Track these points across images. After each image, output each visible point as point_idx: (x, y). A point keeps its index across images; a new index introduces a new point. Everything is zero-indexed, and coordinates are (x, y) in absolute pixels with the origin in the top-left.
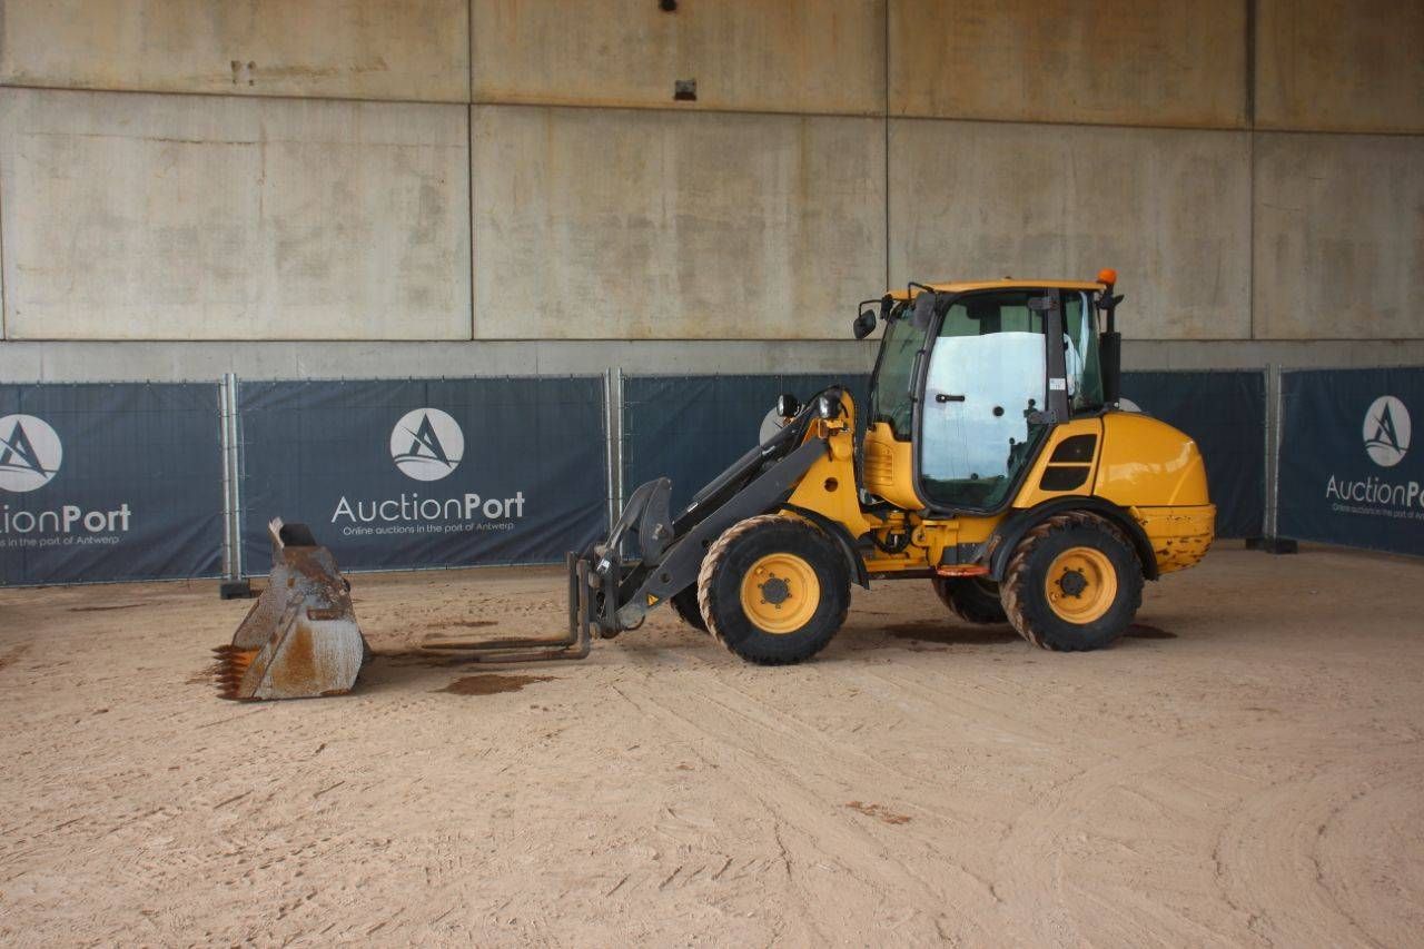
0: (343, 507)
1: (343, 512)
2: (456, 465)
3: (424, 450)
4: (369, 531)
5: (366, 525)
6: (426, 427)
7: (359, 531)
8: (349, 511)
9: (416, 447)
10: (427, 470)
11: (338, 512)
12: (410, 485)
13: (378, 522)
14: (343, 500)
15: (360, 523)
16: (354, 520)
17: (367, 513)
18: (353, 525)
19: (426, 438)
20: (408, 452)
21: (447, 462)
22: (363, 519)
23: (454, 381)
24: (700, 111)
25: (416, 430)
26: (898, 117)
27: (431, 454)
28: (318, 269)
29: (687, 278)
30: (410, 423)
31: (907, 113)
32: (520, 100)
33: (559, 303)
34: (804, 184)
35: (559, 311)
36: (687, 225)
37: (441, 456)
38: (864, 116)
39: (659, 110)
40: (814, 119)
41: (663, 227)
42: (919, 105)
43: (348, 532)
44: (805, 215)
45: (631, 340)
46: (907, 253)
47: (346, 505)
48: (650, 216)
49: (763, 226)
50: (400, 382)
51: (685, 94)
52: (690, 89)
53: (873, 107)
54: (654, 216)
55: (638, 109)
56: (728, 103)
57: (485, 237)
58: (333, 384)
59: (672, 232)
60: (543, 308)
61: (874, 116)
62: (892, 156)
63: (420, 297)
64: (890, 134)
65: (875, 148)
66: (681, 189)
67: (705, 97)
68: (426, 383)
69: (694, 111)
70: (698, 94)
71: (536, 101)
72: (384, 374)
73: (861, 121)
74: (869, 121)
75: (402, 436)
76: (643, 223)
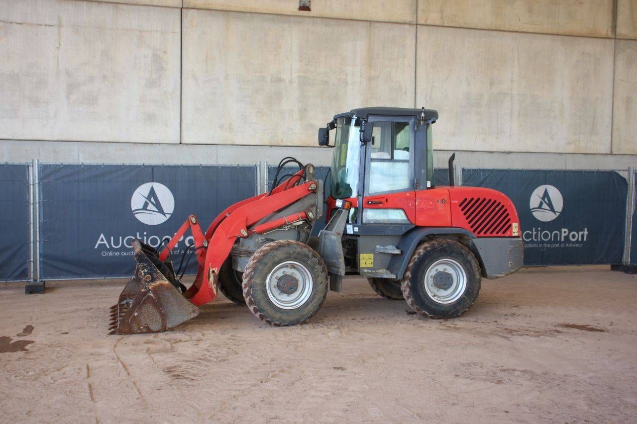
0: (102, 240)
1: (101, 243)
2: (170, 215)
3: (151, 207)
4: (117, 254)
5: (116, 250)
6: (152, 193)
7: (111, 254)
8: (105, 242)
9: (146, 205)
10: (152, 219)
11: (99, 242)
12: (142, 227)
13: (123, 248)
14: (102, 236)
15: (112, 249)
16: (108, 247)
17: (116, 243)
18: (108, 250)
19: (152, 200)
20: (141, 207)
21: (164, 214)
22: (113, 246)
23: (170, 167)
24: (313, 17)
25: (146, 195)
26: (422, 25)
27: (155, 209)
28: (92, 100)
29: (303, 112)
30: (143, 190)
31: (429, 22)
32: (210, 7)
33: (230, 124)
34: (370, 60)
35: (230, 128)
36: (304, 82)
37: (161, 211)
38: (404, 23)
39: (290, 16)
40: (376, 24)
41: (291, 82)
42: (434, 18)
43: (105, 254)
44: (370, 79)
45: (271, 146)
46: (426, 101)
47: (104, 238)
48: (283, 76)
49: (346, 83)
50: (137, 167)
51: (305, 8)
52: (307, 5)
53: (408, 19)
54: (286, 76)
55: (277, 14)
56: (328, 13)
57: (188, 84)
58: (97, 167)
59: (295, 85)
60: (221, 127)
61: (410, 24)
62: (419, 46)
63: (150, 118)
64: (418, 34)
65: (410, 42)
66: (301, 61)
67: (315, 10)
68: (153, 168)
69: (310, 17)
70: (312, 8)
71: (220, 8)
72: (127, 162)
73: (402, 26)
74: (407, 26)
75: (138, 198)
76: (280, 80)
